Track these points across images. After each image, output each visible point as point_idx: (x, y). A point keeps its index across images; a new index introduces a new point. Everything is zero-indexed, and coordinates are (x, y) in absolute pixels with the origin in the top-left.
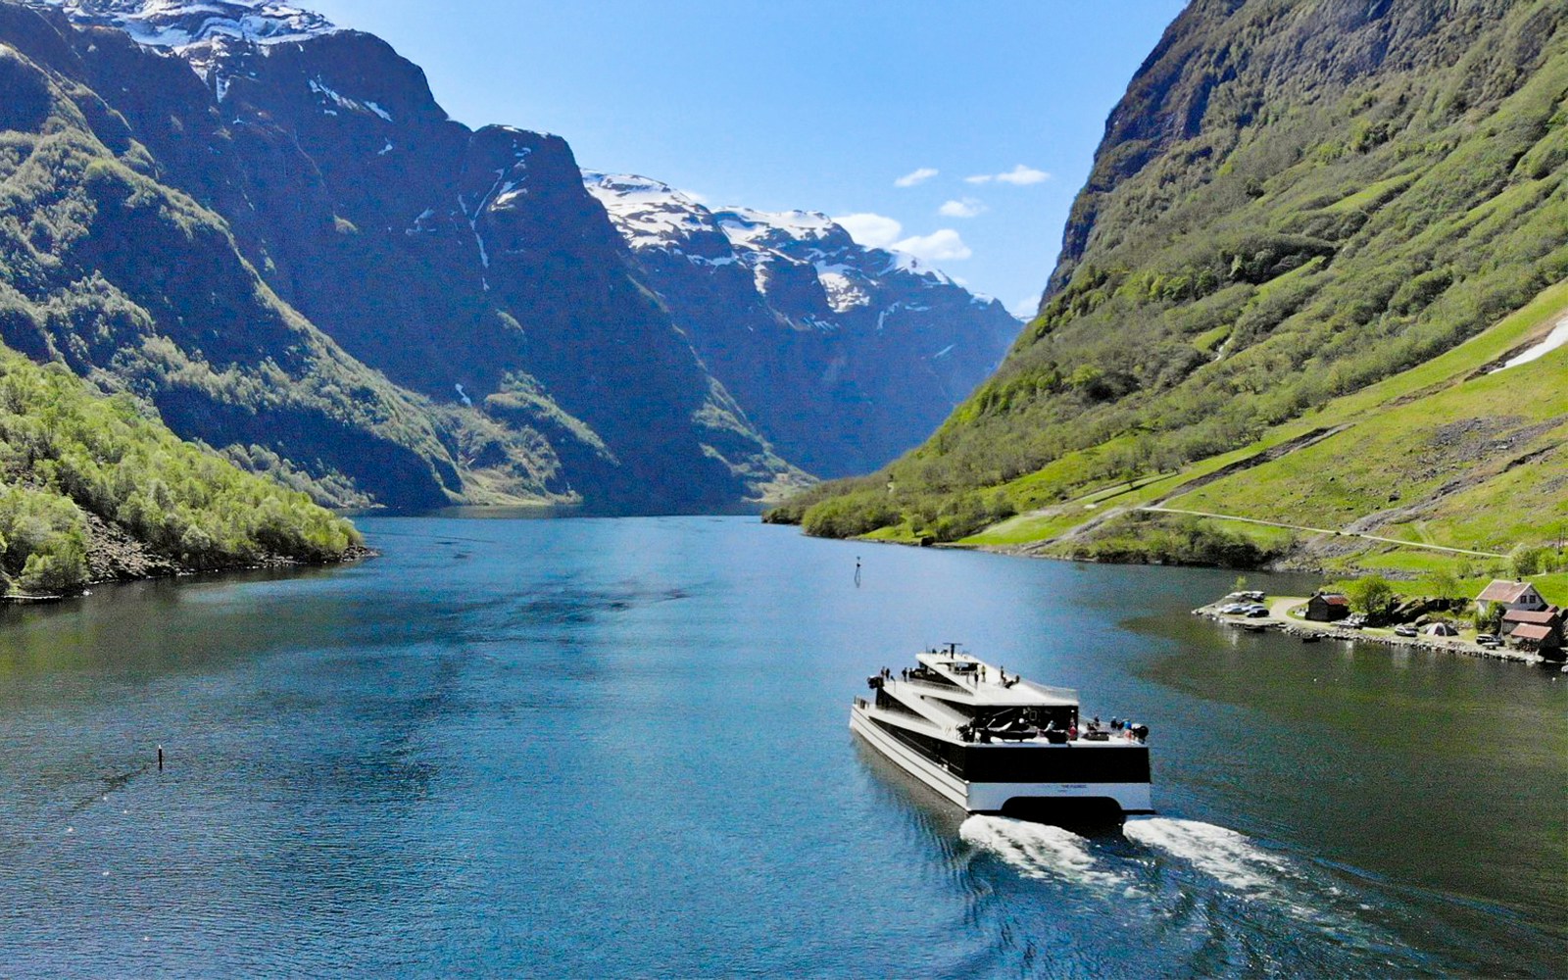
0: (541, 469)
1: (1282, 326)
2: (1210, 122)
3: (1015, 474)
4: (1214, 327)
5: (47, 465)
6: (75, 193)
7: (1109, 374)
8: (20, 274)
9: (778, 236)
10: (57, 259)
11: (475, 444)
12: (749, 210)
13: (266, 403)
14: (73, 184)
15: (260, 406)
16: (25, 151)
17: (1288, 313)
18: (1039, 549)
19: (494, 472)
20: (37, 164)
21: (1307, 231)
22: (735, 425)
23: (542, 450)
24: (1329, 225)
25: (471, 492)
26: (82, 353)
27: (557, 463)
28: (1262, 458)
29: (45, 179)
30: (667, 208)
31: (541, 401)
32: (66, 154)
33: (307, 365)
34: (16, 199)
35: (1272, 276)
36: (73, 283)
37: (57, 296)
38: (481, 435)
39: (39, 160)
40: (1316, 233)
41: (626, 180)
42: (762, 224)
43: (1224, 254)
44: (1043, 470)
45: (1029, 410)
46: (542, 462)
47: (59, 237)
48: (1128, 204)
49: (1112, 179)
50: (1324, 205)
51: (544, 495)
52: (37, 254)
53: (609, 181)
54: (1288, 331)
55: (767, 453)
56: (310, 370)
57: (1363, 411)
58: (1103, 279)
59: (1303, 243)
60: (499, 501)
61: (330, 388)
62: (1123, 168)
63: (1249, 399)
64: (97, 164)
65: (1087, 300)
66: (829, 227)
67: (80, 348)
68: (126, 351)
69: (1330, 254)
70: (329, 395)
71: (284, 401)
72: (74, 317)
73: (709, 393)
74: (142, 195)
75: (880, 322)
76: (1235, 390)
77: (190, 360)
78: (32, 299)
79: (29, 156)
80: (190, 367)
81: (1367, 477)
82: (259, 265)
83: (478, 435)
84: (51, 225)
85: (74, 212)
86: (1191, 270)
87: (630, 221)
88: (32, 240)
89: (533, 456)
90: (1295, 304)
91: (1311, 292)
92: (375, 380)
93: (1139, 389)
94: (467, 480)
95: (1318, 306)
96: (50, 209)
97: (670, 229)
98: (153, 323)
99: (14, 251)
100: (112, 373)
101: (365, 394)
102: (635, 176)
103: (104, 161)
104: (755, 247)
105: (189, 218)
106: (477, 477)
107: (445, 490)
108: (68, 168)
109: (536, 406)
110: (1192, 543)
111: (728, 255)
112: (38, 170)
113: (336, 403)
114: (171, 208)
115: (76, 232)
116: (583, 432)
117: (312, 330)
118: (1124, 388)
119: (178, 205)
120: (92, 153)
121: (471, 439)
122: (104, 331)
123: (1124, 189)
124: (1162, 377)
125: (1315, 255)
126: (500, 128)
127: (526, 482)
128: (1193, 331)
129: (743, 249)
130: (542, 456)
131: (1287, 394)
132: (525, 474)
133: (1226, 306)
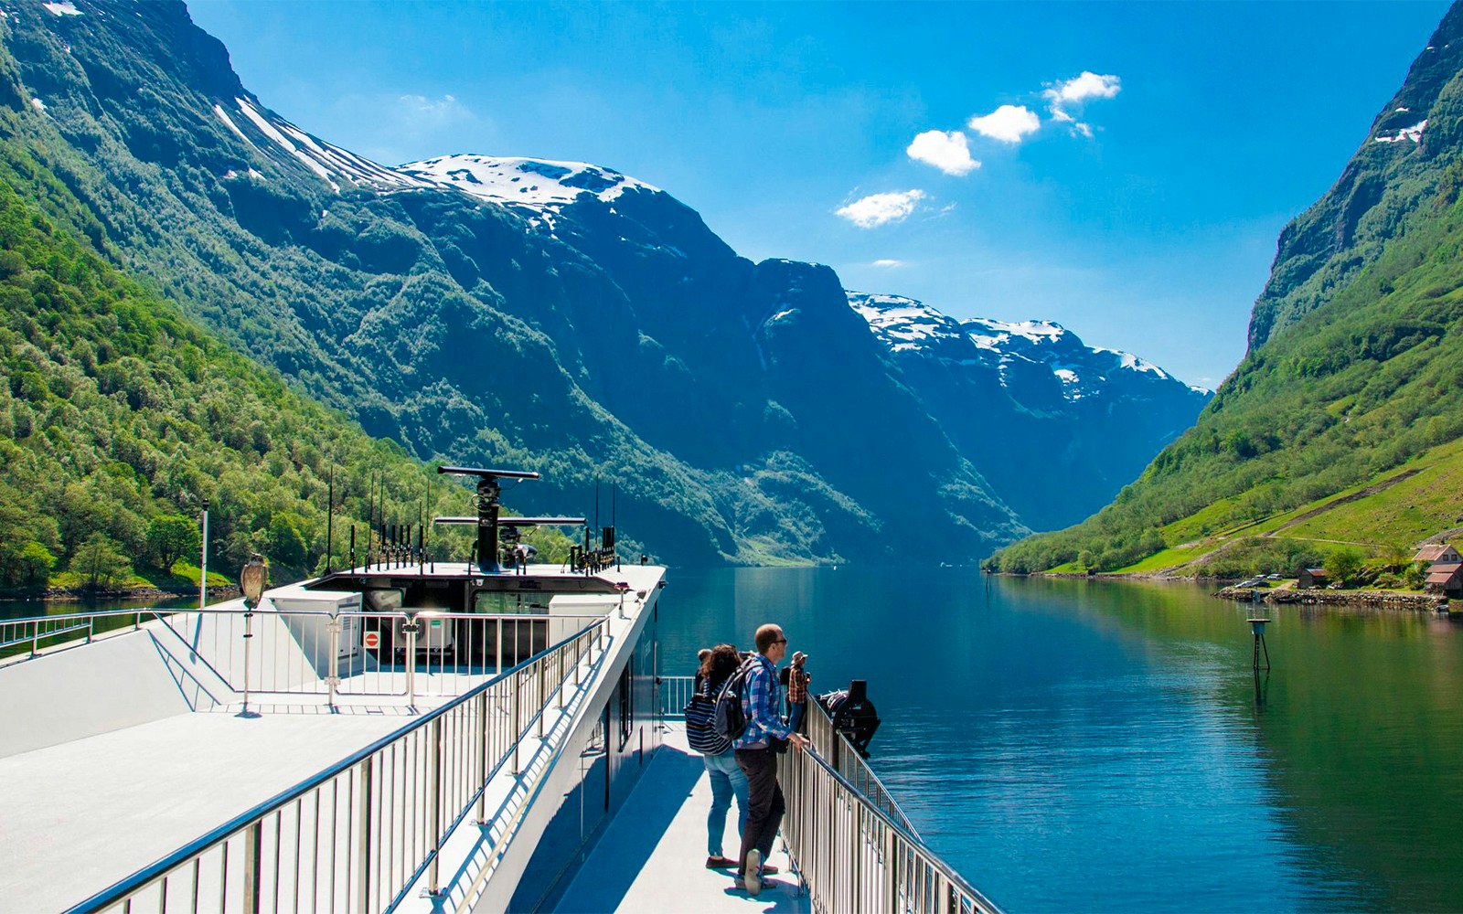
0: (808, 535)
1: (1398, 392)
2: (1361, 237)
3: (1176, 518)
4: (1344, 396)
5: (356, 502)
6: (432, 319)
7: (1256, 436)
8: (384, 381)
9: (1017, 342)
10: (414, 369)
11: (750, 515)
12: (992, 321)
13: (572, 481)
14: (430, 312)
15: (567, 483)
16: (396, 287)
17: (1404, 382)
18: (1173, 572)
19: (765, 538)
20: (405, 297)
21: (1422, 316)
22: (984, 498)
23: (809, 519)
24: (1440, 310)
25: (745, 555)
26: (428, 442)
27: (821, 530)
28: (1363, 495)
29: (410, 308)
30: (919, 320)
31: (809, 478)
32: (427, 290)
33: (609, 450)
34: (385, 323)
35: (1394, 354)
36: (425, 387)
37: (411, 397)
38: (756, 506)
39: (405, 294)
40: (1428, 318)
41: (886, 299)
42: (1004, 332)
43: (1353, 337)
44: (1198, 514)
45: (1194, 467)
46: (808, 529)
47: (416, 352)
48: (1296, 305)
49: (1285, 286)
50: (1439, 295)
51: (810, 558)
52: (398, 365)
53: (872, 300)
54: (1402, 397)
55: (1013, 521)
56: (610, 454)
57: (1451, 455)
58: (1261, 362)
59: (1419, 326)
60: (769, 563)
61: (627, 468)
62: (1294, 277)
63: (1366, 451)
64: (448, 295)
65: (1250, 380)
66: (1062, 333)
67: (426, 437)
68: (463, 440)
69: (1440, 333)
70: (625, 474)
71: (588, 480)
72: (423, 413)
73: (959, 470)
74: (483, 320)
75: (1110, 410)
76: (1357, 444)
77: (513, 447)
78: (392, 400)
79: (399, 291)
80: (513, 452)
81: (1441, 504)
82: (575, 370)
83: (753, 506)
84: (411, 344)
85: (429, 333)
86: (1328, 352)
87: (889, 331)
88: (395, 355)
89: (801, 524)
90: (1409, 374)
91: (1423, 364)
92: (666, 461)
93: (1280, 448)
94: (742, 545)
95: (1427, 375)
96: (411, 332)
97: (923, 337)
98: (486, 418)
99: (381, 363)
100: (450, 457)
101: (656, 473)
102: (893, 296)
103: (456, 291)
104: (997, 350)
105: (520, 336)
106: (750, 542)
107: (721, 552)
108: (427, 301)
109: (803, 481)
110: (1289, 560)
111: (975, 357)
112: (404, 301)
113: (632, 480)
114: (506, 329)
115: (430, 348)
116: (847, 503)
117: (616, 422)
118: (1268, 447)
119: (512, 326)
120: (447, 288)
121: (746, 511)
122: (446, 424)
123: (1296, 293)
124: (1299, 438)
125: (1430, 335)
126: (778, 261)
127: (794, 547)
128: (1326, 400)
129: (986, 352)
130: (808, 525)
131: (1395, 444)
132: (793, 539)
133: (1354, 378)
